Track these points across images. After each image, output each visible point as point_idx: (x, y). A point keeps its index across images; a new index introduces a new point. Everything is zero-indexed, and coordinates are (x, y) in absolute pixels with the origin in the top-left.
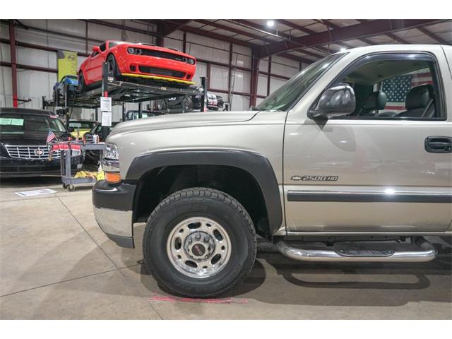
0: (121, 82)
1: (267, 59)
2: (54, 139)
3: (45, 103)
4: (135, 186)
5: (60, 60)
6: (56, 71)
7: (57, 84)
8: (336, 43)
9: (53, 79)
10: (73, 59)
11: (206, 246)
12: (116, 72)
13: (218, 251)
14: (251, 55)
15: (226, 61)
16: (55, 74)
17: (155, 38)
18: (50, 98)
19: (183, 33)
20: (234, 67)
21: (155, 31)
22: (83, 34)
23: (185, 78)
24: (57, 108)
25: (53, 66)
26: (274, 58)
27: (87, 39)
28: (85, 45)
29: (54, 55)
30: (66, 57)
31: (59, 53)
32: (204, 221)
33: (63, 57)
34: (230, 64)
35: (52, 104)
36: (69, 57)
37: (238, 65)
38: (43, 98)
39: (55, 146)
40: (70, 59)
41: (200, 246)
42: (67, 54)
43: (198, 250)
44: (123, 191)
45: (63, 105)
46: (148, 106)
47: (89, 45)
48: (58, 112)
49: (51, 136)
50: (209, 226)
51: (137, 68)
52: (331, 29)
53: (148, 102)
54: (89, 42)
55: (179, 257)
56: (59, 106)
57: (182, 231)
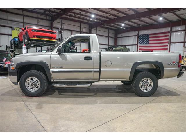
0: (30, 41)
1: (95, 28)
2: (6, 60)
3: (7, 47)
4: (17, 70)
5: (13, 31)
6: (11, 35)
7: (12, 40)
8: (120, 22)
9: (10, 38)
10: (18, 30)
11: (34, 84)
12: (28, 38)
13: (38, 85)
14: (88, 28)
15: (79, 30)
16: (11, 36)
17: (50, 22)
18: (9, 45)
19: (61, 19)
20: (81, 32)
21: (50, 19)
22: (22, 21)
23: (53, 39)
24: (11, 49)
25: (10, 33)
26: (98, 28)
27: (23, 23)
28: (23, 25)
29: (10, 29)
30: (15, 30)
31: (13, 29)
32: (34, 78)
33: (14, 30)
34: (80, 31)
35: (10, 48)
36: (17, 30)
37: (83, 31)
38: (6, 45)
39: (6, 63)
40: (17, 31)
41: (32, 83)
42: (15, 29)
43: (32, 84)
44: (15, 71)
45: (13, 48)
46: (48, 48)
47: (24, 25)
48: (11, 51)
49: (5, 59)
50: (35, 79)
51: (35, 36)
52: (116, 18)
53: (48, 46)
54: (24, 24)
55: (29, 87)
56: (11, 48)
57: (29, 80)
